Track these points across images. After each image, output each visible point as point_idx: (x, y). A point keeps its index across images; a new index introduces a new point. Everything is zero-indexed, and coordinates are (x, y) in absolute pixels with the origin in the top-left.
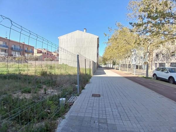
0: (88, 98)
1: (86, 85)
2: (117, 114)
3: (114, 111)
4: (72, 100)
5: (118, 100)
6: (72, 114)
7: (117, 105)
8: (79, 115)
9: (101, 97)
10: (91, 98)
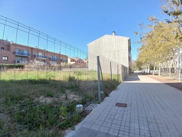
0: (110, 108)
1: (111, 91)
2: (146, 133)
3: (143, 128)
4: (90, 107)
5: (151, 112)
6: (84, 126)
7: (149, 120)
8: (93, 128)
9: (128, 107)
10: (114, 108)
